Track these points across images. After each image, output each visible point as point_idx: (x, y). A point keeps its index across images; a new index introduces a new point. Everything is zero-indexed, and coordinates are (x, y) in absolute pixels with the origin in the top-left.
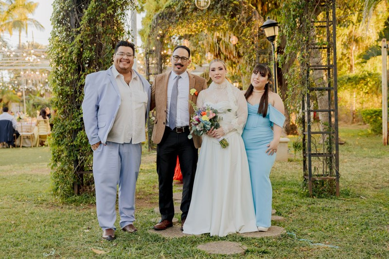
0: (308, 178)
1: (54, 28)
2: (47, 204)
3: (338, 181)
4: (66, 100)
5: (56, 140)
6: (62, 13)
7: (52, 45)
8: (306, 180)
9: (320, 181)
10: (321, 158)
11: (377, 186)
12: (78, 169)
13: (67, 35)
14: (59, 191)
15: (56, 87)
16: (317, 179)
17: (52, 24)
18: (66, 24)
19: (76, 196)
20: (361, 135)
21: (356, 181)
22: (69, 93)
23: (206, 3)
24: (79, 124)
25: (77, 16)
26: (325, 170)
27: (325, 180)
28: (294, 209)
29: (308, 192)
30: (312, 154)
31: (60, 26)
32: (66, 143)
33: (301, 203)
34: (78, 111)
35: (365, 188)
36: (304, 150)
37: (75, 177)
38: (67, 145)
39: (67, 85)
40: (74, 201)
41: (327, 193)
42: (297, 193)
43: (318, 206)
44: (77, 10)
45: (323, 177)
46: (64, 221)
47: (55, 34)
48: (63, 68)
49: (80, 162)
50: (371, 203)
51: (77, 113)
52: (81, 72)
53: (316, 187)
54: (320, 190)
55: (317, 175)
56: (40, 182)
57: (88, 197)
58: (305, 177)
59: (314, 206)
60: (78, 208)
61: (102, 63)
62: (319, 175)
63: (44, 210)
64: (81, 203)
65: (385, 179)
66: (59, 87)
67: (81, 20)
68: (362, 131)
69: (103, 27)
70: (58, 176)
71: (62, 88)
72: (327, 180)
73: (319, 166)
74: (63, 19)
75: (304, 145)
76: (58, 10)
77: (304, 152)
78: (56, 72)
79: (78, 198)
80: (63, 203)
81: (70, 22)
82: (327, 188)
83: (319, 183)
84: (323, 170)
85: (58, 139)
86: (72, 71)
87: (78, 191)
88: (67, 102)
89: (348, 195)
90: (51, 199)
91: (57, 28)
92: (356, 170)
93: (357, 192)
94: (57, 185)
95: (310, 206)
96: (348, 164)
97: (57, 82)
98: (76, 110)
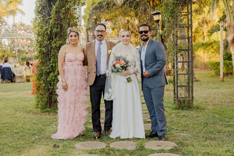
0: (176, 99)
1: (36, 16)
2: (33, 113)
3: (193, 101)
4: (43, 56)
5: (37, 77)
6: (40, 7)
7: (35, 25)
8: (175, 100)
9: (183, 101)
10: (183, 88)
11: (215, 104)
12: (50, 93)
13: (43, 20)
14: (39, 106)
15: (38, 49)
16: (181, 100)
17: (35, 13)
18: (42, 13)
19: (48, 109)
20: (208, 76)
21: (203, 101)
22: (45, 52)
23: (120, 2)
24: (50, 69)
25: (49, 9)
26: (186, 94)
27: (185, 100)
28: (168, 116)
29: (176, 107)
30: (179, 86)
31: (39, 15)
32: (43, 79)
33: (172, 113)
34: (50, 62)
35: (208, 105)
36: (174, 84)
37: (48, 98)
38: (44, 80)
39: (44, 47)
40: (48, 111)
41: (186, 107)
42: (170, 107)
43: (181, 114)
44: (49, 5)
45: (184, 99)
46: (42, 121)
47: (37, 19)
48: (41, 38)
49: (50, 90)
50: (210, 113)
51: (49, 63)
52: (51, 40)
53: (181, 104)
54: (183, 106)
55: (181, 98)
56: (28, 101)
57: (55, 109)
58: (175, 98)
59: (179, 114)
60: (49, 115)
61: (63, 35)
62: (182, 98)
63: (31, 116)
64: (51, 112)
65: (220, 100)
66: (39, 48)
67: (51, 12)
68: (209, 74)
69: (63, 15)
70: (39, 97)
71: (41, 49)
72: (187, 100)
73: (182, 93)
74: (41, 10)
75: (174, 81)
76: (38, 5)
77: (174, 85)
78: (37, 40)
79: (49, 109)
80: (42, 112)
81: (45, 12)
82: (186, 105)
83: (182, 102)
84: (185, 95)
85: (38, 77)
86: (46, 40)
87: (50, 105)
88: (43, 57)
89: (198, 108)
90: (35, 110)
91: (38, 16)
92: (203, 95)
93: (203, 107)
94: (38, 102)
95: (177, 114)
96: (200, 92)
97: (38, 45)
98: (48, 61)
